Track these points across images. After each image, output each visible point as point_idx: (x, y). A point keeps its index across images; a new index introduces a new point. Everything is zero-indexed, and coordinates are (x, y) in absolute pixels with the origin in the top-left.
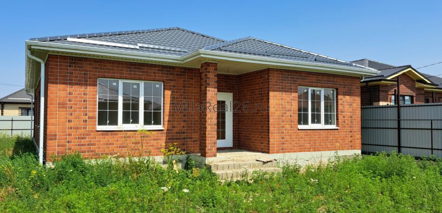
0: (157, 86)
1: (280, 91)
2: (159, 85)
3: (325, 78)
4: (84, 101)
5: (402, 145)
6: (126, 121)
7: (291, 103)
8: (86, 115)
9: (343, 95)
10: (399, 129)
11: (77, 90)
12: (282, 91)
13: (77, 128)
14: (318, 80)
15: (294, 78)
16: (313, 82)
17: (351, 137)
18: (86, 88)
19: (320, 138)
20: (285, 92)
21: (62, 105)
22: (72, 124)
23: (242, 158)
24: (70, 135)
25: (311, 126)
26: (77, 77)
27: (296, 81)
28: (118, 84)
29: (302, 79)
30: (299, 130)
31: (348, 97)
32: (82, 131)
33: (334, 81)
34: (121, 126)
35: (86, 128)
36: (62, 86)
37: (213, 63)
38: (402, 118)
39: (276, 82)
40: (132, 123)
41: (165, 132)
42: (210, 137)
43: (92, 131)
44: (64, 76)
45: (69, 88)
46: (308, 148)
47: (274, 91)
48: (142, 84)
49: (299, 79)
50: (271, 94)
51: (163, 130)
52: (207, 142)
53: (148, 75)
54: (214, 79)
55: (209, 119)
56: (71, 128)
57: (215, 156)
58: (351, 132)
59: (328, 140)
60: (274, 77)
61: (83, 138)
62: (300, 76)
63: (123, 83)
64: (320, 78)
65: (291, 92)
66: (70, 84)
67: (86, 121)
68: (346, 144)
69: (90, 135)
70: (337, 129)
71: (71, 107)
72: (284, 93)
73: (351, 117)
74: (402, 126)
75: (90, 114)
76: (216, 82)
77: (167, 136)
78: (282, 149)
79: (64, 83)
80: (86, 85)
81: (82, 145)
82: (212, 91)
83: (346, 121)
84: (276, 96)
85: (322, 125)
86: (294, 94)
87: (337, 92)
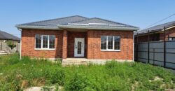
2: (54, 36)
3: (115, 32)
4: (31, 41)
7: (98, 41)
8: (32, 45)
11: (29, 38)
12: (94, 37)
17: (128, 55)
25: (107, 50)
30: (101, 51)
33: (119, 33)
39: (91, 34)
40: (45, 48)
41: (55, 51)
43: (33, 50)
46: (105, 58)
47: (90, 37)
48: (49, 36)
49: (101, 33)
53: (50, 33)
55: (64, 47)
59: (115, 55)
63: (43, 36)
64: (112, 32)
73: (128, 47)
83: (125, 48)
85: (113, 50)
86: (99, 38)
87: (121, 37)
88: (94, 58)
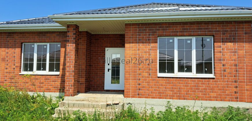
1: (137, 43)
2: (59, 45)
3: (195, 27)
4: (14, 57)
6: (39, 69)
7: (149, 52)
8: (14, 65)
9: (223, 42)
11: (11, 51)
12: (139, 43)
13: (10, 73)
14: (184, 29)
15: (153, 30)
16: (177, 32)
17: (236, 87)
18: (15, 49)
19: (186, 86)
20: (143, 43)
21: (4, 60)
22: (7, 70)
24: (6, 76)
26: (11, 43)
27: (155, 32)
28: (34, 46)
29: (164, 30)
30: (159, 77)
31: (230, 45)
32: (12, 74)
33: (209, 29)
34: (35, 72)
35: (14, 73)
36: (3, 49)
37: (72, 25)
39: (132, 35)
40: (42, 70)
41: (60, 76)
42: (68, 81)
43: (17, 75)
44: (5, 43)
45: (7, 50)
46: (169, 96)
47: (130, 43)
49: (159, 30)
54: (73, 36)
56: (7, 73)
57: (72, 95)
58: (235, 82)
59: (198, 89)
60: (130, 30)
61: (12, 79)
62: (160, 27)
64: (186, 27)
65: (150, 43)
66: (7, 47)
67: (14, 69)
68: (228, 95)
69: (16, 77)
70: (214, 78)
71: (7, 61)
72: (141, 44)
73: (236, 65)
75: (17, 65)
76: (74, 39)
78: (138, 95)
79: (5, 47)
80: (15, 47)
81: (12, 83)
82: (71, 46)
83: (228, 71)
84: (132, 48)
85: (193, 74)
86: (152, 45)
87: (214, 39)
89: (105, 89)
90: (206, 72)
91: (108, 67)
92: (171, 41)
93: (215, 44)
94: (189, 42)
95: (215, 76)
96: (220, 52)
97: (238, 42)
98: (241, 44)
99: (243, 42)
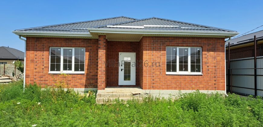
0: (83, 50)
1: (151, 50)
2: (83, 49)
3: (191, 40)
4: (43, 59)
5: (258, 88)
6: (65, 69)
7: (160, 57)
8: (43, 66)
9: (208, 51)
10: (256, 75)
11: (39, 53)
12: (153, 50)
13: (39, 72)
14: (184, 42)
15: (163, 41)
16: (179, 43)
17: (215, 81)
18: (44, 52)
19: (185, 80)
20: (156, 50)
21: (32, 61)
22: (37, 70)
23: (122, 91)
24: (36, 75)
25: (178, 72)
26: (39, 47)
27: (164, 43)
28: (61, 50)
29: (170, 42)
30: (167, 75)
31: (212, 53)
32: (41, 74)
33: (199, 42)
34: (62, 71)
35: (43, 72)
36: (32, 52)
37: (102, 35)
38: (258, 66)
39: (148, 45)
40: (68, 70)
41: (85, 75)
42: (100, 78)
43: (46, 74)
44: (33, 47)
45: (35, 53)
46: (174, 87)
47: (146, 50)
48: (73, 49)
49: (166, 41)
50: (144, 52)
51: (84, 74)
52: (98, 81)
53: (76, 44)
54: (103, 44)
55: (100, 67)
56: (36, 72)
57: (104, 89)
58: (215, 77)
59: (192, 82)
60: (147, 41)
61: (42, 77)
62: (168, 40)
63: (64, 49)
64: (185, 40)
65: (161, 50)
66: (36, 50)
67: (43, 69)
68: (210, 86)
69: (45, 76)
70: (202, 75)
71: (36, 62)
72: (155, 51)
73: (215, 67)
74: (258, 74)
75: (45, 65)
76: (105, 46)
77: (86, 77)
78: (153, 87)
79: (33, 50)
80: (44, 51)
81: (41, 81)
82: (102, 51)
83: (210, 70)
84: (148, 54)
85: (189, 72)
86: (162, 52)
87: (202, 49)
88: (154, 88)
89: (119, 84)
90: (197, 71)
91: (121, 67)
92: (174, 49)
93: (203, 52)
94: (186, 50)
95: (202, 73)
96: (206, 58)
97: (217, 51)
98: (219, 53)
99: (219, 51)
